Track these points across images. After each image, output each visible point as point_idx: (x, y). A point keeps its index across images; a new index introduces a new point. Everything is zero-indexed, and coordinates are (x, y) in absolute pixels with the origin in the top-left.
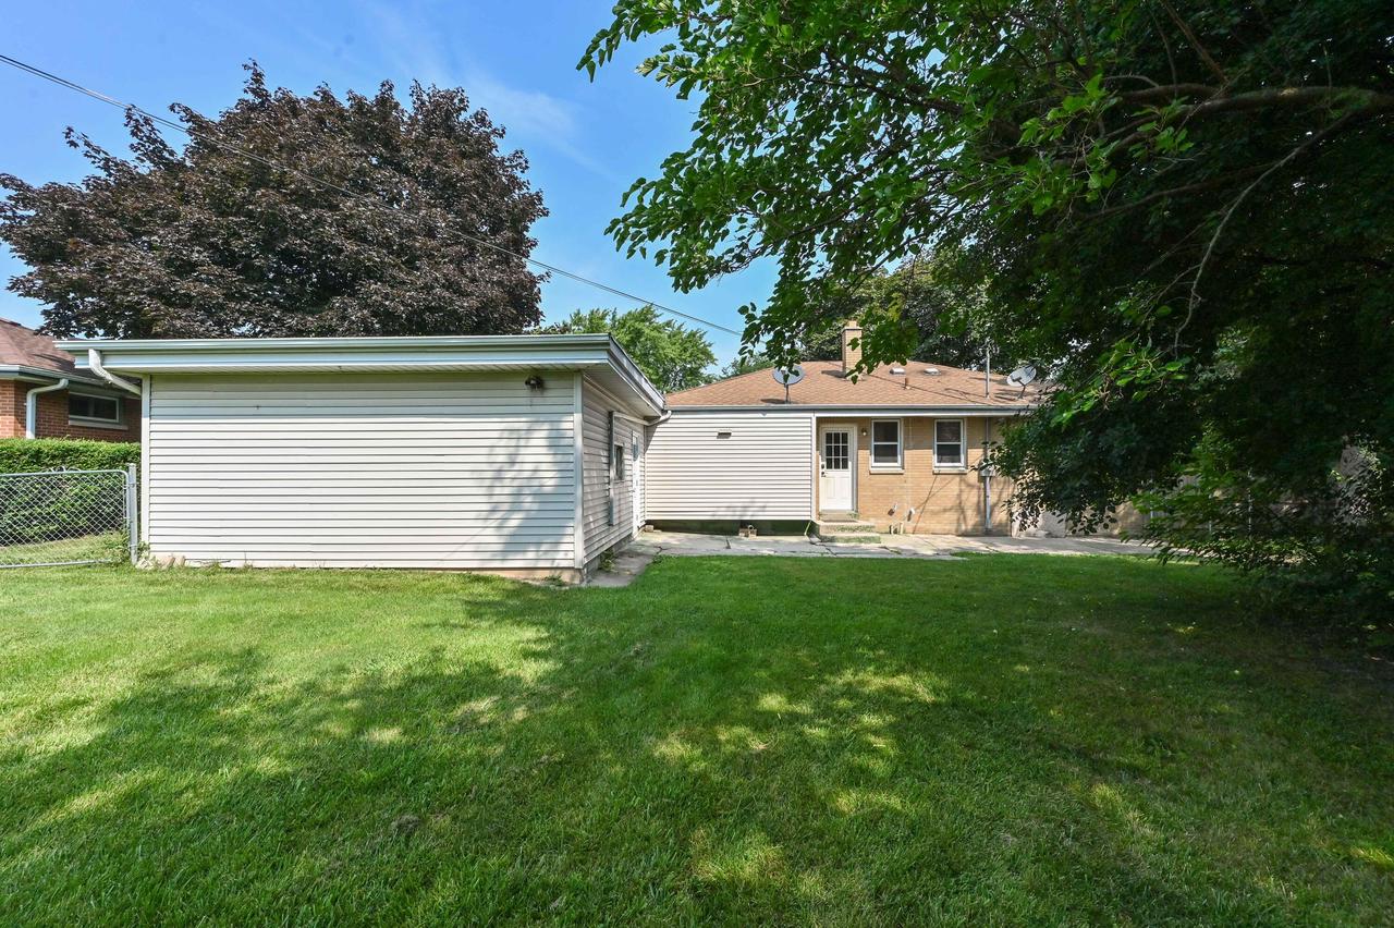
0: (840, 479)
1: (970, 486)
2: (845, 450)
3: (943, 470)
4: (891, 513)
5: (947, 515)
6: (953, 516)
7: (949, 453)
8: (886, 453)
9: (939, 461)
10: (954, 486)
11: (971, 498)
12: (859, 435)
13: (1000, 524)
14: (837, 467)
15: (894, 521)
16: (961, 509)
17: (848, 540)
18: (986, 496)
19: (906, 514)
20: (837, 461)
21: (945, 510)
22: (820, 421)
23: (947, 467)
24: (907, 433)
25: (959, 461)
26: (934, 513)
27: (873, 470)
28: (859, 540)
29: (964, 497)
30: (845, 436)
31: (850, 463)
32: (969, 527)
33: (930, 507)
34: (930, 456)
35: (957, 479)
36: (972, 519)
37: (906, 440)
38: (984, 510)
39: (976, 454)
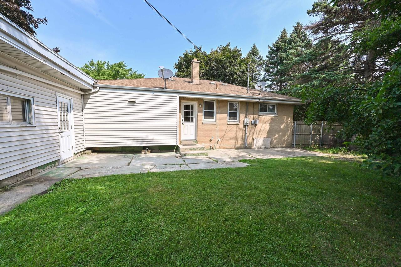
0: (190, 126)
1: (240, 129)
2: (192, 113)
3: (231, 123)
4: (211, 140)
5: (231, 141)
6: (233, 141)
7: (233, 115)
8: (209, 115)
9: (229, 119)
10: (234, 128)
11: (240, 134)
12: (198, 106)
13: (249, 144)
14: (189, 120)
15: (212, 144)
16: (236, 138)
17: (192, 155)
18: (245, 133)
19: (216, 141)
20: (189, 118)
21: (231, 139)
22: (181, 99)
23: (232, 121)
24: (217, 107)
25: (236, 119)
26: (227, 140)
27: (204, 122)
28: (198, 155)
29: (238, 134)
30: (192, 107)
31: (194, 119)
32: (239, 146)
33: (225, 138)
34: (226, 116)
35: (236, 126)
36: (240, 142)
37: (217, 109)
38: (244, 139)
39: (242, 116)
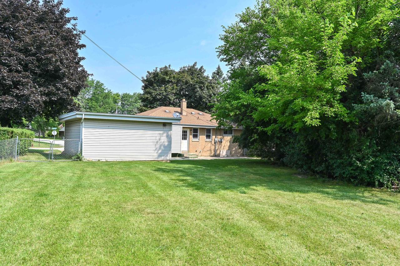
0: (185, 142)
1: (213, 145)
2: (186, 135)
3: (208, 141)
4: (196, 151)
6: (209, 152)
7: (208, 137)
8: (195, 136)
9: (206, 138)
10: (210, 144)
11: (213, 148)
12: (190, 131)
13: (218, 154)
15: (197, 153)
16: (211, 150)
17: (192, 158)
18: (216, 148)
19: (199, 152)
20: (184, 138)
21: (208, 151)
22: (183, 127)
23: (208, 140)
24: (200, 131)
25: (210, 139)
26: (205, 151)
27: (193, 141)
28: (194, 157)
29: (211, 147)
30: (186, 131)
31: (187, 139)
32: (212, 155)
34: (205, 137)
35: (210, 143)
36: (213, 153)
37: (200, 133)
38: (215, 151)
39: (214, 137)
